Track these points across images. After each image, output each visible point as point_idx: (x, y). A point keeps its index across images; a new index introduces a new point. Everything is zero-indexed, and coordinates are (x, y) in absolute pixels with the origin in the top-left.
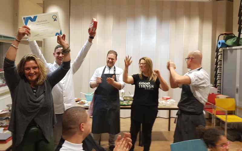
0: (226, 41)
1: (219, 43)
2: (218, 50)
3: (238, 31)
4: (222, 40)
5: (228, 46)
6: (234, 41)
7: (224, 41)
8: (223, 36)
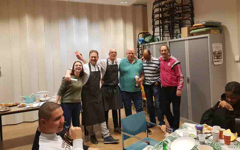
0: (144, 39)
1: (140, 40)
2: (139, 46)
3: (153, 30)
4: (141, 38)
5: (146, 42)
6: (150, 38)
7: (143, 39)
8: (142, 35)
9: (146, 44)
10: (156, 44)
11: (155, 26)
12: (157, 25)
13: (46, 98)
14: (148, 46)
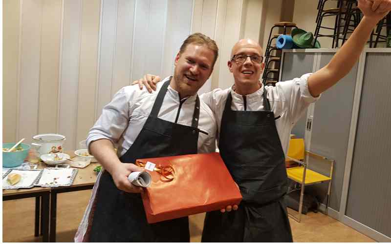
0: (293, 38)
1: (282, 41)
3: (317, 22)
6: (307, 38)
9: (294, 50)
10: (323, 53)
11: (323, 13)
12: (331, 12)
13: (58, 154)
14: (299, 56)
